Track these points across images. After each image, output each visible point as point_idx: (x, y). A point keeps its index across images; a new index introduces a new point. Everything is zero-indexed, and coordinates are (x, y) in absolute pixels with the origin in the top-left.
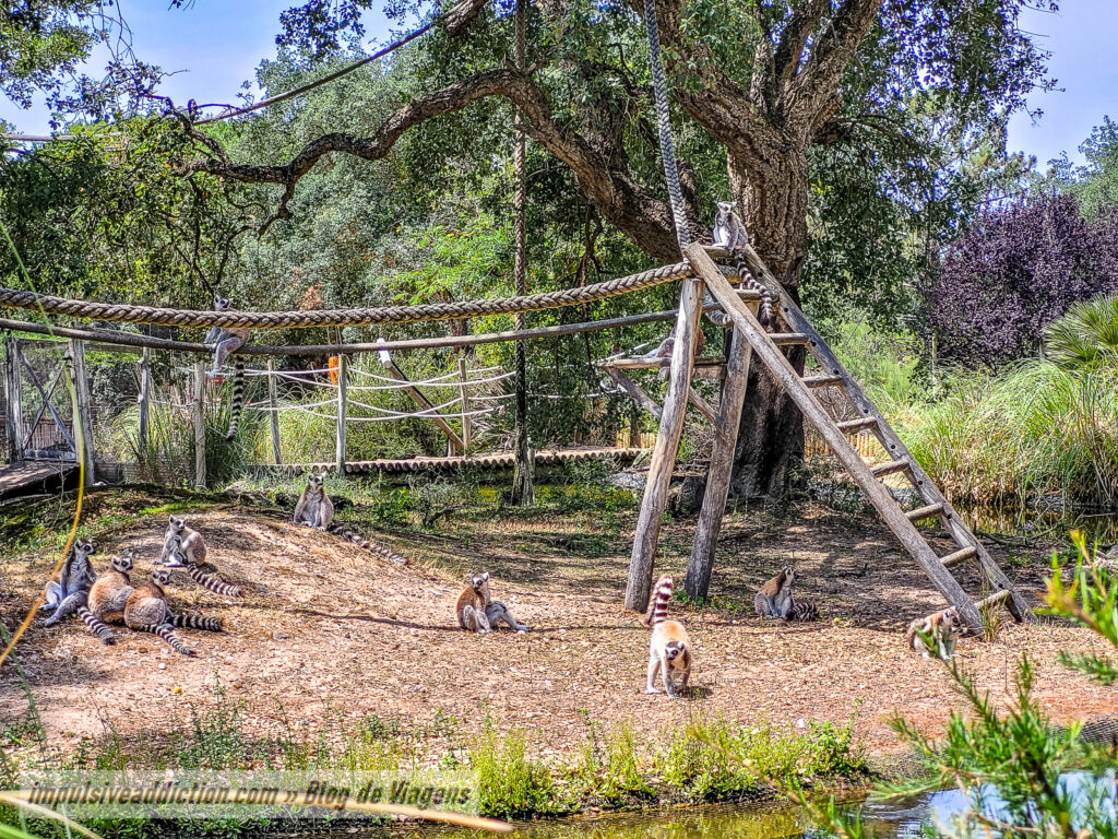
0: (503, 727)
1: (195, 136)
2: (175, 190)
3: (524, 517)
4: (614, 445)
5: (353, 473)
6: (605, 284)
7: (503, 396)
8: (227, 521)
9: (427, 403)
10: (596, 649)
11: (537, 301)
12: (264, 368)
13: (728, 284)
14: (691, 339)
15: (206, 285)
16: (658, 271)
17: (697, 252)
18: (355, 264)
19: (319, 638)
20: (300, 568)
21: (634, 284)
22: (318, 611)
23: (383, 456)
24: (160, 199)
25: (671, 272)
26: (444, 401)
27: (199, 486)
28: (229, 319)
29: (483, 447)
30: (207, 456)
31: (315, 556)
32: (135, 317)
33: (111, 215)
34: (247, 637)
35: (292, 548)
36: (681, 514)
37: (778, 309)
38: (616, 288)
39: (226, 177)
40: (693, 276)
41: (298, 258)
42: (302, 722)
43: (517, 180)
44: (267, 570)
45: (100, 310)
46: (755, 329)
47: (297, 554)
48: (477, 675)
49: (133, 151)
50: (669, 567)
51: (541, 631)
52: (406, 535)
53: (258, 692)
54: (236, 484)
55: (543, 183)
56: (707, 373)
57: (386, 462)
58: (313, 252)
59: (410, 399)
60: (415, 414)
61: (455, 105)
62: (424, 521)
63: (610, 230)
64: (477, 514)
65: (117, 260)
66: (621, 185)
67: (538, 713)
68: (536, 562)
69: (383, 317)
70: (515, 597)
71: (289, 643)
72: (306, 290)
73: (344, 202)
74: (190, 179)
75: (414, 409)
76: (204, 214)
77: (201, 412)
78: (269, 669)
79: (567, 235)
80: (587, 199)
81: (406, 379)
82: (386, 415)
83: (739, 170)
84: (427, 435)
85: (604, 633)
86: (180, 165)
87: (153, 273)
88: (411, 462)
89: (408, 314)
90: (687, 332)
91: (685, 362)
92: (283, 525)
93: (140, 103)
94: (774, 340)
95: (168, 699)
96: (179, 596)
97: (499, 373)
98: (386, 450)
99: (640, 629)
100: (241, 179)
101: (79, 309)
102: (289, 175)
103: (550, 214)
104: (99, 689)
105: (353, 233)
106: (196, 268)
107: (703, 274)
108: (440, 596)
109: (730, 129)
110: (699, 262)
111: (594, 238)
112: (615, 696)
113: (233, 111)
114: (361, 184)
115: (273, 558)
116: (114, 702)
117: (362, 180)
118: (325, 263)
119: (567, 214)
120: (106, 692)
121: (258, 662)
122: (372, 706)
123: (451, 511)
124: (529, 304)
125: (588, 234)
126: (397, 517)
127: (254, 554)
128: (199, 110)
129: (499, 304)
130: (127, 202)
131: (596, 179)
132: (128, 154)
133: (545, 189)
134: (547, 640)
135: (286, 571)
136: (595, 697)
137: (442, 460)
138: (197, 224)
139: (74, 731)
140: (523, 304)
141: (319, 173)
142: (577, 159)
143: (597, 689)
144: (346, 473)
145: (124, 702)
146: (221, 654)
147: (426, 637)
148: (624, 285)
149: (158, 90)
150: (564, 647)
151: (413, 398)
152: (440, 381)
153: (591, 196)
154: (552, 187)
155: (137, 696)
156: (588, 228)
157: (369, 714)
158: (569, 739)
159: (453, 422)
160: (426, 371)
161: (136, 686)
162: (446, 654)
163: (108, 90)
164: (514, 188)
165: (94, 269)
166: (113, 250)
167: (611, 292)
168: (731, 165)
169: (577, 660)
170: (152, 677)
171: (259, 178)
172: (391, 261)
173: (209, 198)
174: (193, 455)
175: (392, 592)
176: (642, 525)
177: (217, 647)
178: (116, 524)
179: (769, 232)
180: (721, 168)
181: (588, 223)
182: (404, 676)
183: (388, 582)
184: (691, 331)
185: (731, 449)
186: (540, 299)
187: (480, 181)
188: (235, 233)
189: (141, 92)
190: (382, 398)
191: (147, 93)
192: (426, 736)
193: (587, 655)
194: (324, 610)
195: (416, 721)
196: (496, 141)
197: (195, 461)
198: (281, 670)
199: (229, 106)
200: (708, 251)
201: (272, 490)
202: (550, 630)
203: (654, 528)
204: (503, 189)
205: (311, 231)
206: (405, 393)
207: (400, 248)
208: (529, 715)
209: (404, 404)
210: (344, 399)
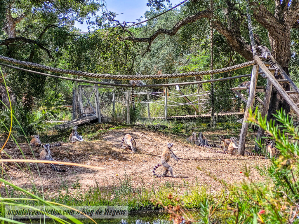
0: (202, 185)
1: (125, 31)
2: (120, 45)
3: (213, 130)
4: (240, 112)
5: (169, 120)
6: (232, 67)
7: (209, 99)
8: (131, 131)
9: (190, 101)
10: (229, 165)
11: (213, 72)
12: (145, 92)
13: (265, 66)
14: (255, 82)
15: (129, 70)
16: (246, 63)
17: (257, 58)
18: (171, 65)
19: (155, 162)
20: (150, 143)
21: (239, 67)
22: (155, 155)
23: (178, 115)
24: (116, 47)
25: (250, 63)
26: (194, 100)
27: (128, 123)
28: (131, 77)
29: (204, 113)
30: (130, 115)
31: (155, 140)
32: (106, 77)
33: (104, 52)
34: (135, 161)
35: (149, 138)
36: (256, 129)
37: (280, 73)
38: (234, 68)
39: (133, 41)
40: (256, 64)
41: (156, 63)
42: (149, 183)
43: (211, 40)
44: (141, 144)
45: (97, 76)
46: (273, 78)
47: (150, 140)
48: (196, 171)
49: (109, 35)
50: (251, 144)
51: (215, 160)
52: (181, 135)
53: (138, 176)
54: (137, 123)
55: (218, 41)
56: (260, 91)
57: (178, 117)
58: (160, 61)
59: (185, 100)
60: (186, 104)
61: (193, 20)
62: (186, 131)
63: (237, 53)
64: (201, 130)
65: (106, 64)
66: (238, 41)
67: (212, 181)
68: (215, 142)
69: (172, 76)
70: (208, 151)
71: (147, 163)
72: (158, 71)
73: (168, 48)
74: (124, 42)
75: (186, 103)
76: (128, 51)
77: (128, 104)
78: (141, 170)
79: (225, 55)
80: (230, 45)
81: (184, 95)
82: (179, 104)
83: (271, 36)
84: (190, 110)
85: (232, 160)
86: (121, 38)
87: (115, 67)
88: (185, 117)
89: (178, 75)
90: (254, 79)
91: (254, 88)
92: (146, 132)
93: (111, 22)
94: (278, 81)
95: (114, 177)
96: (118, 151)
97: (208, 93)
98: (179, 114)
99: (241, 159)
100: (137, 42)
101: (92, 75)
102: (150, 40)
103: (220, 50)
104: (97, 175)
105: (170, 56)
106: (126, 65)
107: (258, 64)
108: (188, 151)
109: (269, 25)
110: (257, 60)
111: (232, 56)
112: (233, 177)
113: (135, 24)
114: (172, 43)
115: (143, 141)
116: (100, 178)
117: (173, 42)
118: (163, 64)
119: (225, 49)
120: (98, 175)
121: (138, 168)
122: (168, 179)
123: (193, 129)
124: (211, 73)
125: (231, 55)
126: (179, 131)
127: (138, 140)
128: (126, 24)
129: (203, 73)
130: (108, 48)
131: (232, 39)
132: (108, 36)
133: (219, 43)
134: (216, 162)
135: (147, 144)
136: (228, 177)
137: (193, 116)
138: (126, 54)
139: (89, 185)
140: (209, 72)
141: (161, 40)
142: (226, 34)
143: (228, 175)
144: (167, 120)
145: (103, 178)
146: (129, 166)
147: (184, 161)
148: (237, 67)
149: (116, 19)
150: (220, 164)
151: (186, 100)
152: (193, 95)
153: (231, 44)
154: (221, 42)
155: (106, 176)
156: (230, 53)
157: (167, 181)
158: (220, 188)
159: (196, 106)
160: (189, 92)
161: (106, 174)
162: (188, 166)
163: (103, 19)
164: (210, 42)
165: (100, 66)
166: (104, 61)
167: (233, 69)
168: (269, 35)
169: (224, 168)
170: (110, 171)
171: (142, 41)
172: (181, 63)
173: (129, 47)
174: (127, 115)
175: (175, 150)
176: (242, 132)
177: (128, 164)
178: (103, 132)
179: (280, 53)
180: (267, 36)
181: (231, 52)
182: (177, 172)
183: (174, 147)
184: (255, 79)
185: (267, 111)
186: (214, 71)
187: (201, 41)
188: (136, 56)
189: (111, 19)
190: (178, 100)
191: (112, 20)
192: (181, 187)
193: (226, 166)
194: (156, 154)
195: (179, 183)
196: (205, 30)
197: (127, 116)
198: (144, 170)
199: (134, 22)
200: (260, 58)
201: (147, 124)
202: (217, 160)
203: (246, 132)
204: (207, 43)
205: (159, 56)
206: (184, 99)
207: (183, 60)
208: (209, 182)
209: (183, 101)
210: (167, 100)
